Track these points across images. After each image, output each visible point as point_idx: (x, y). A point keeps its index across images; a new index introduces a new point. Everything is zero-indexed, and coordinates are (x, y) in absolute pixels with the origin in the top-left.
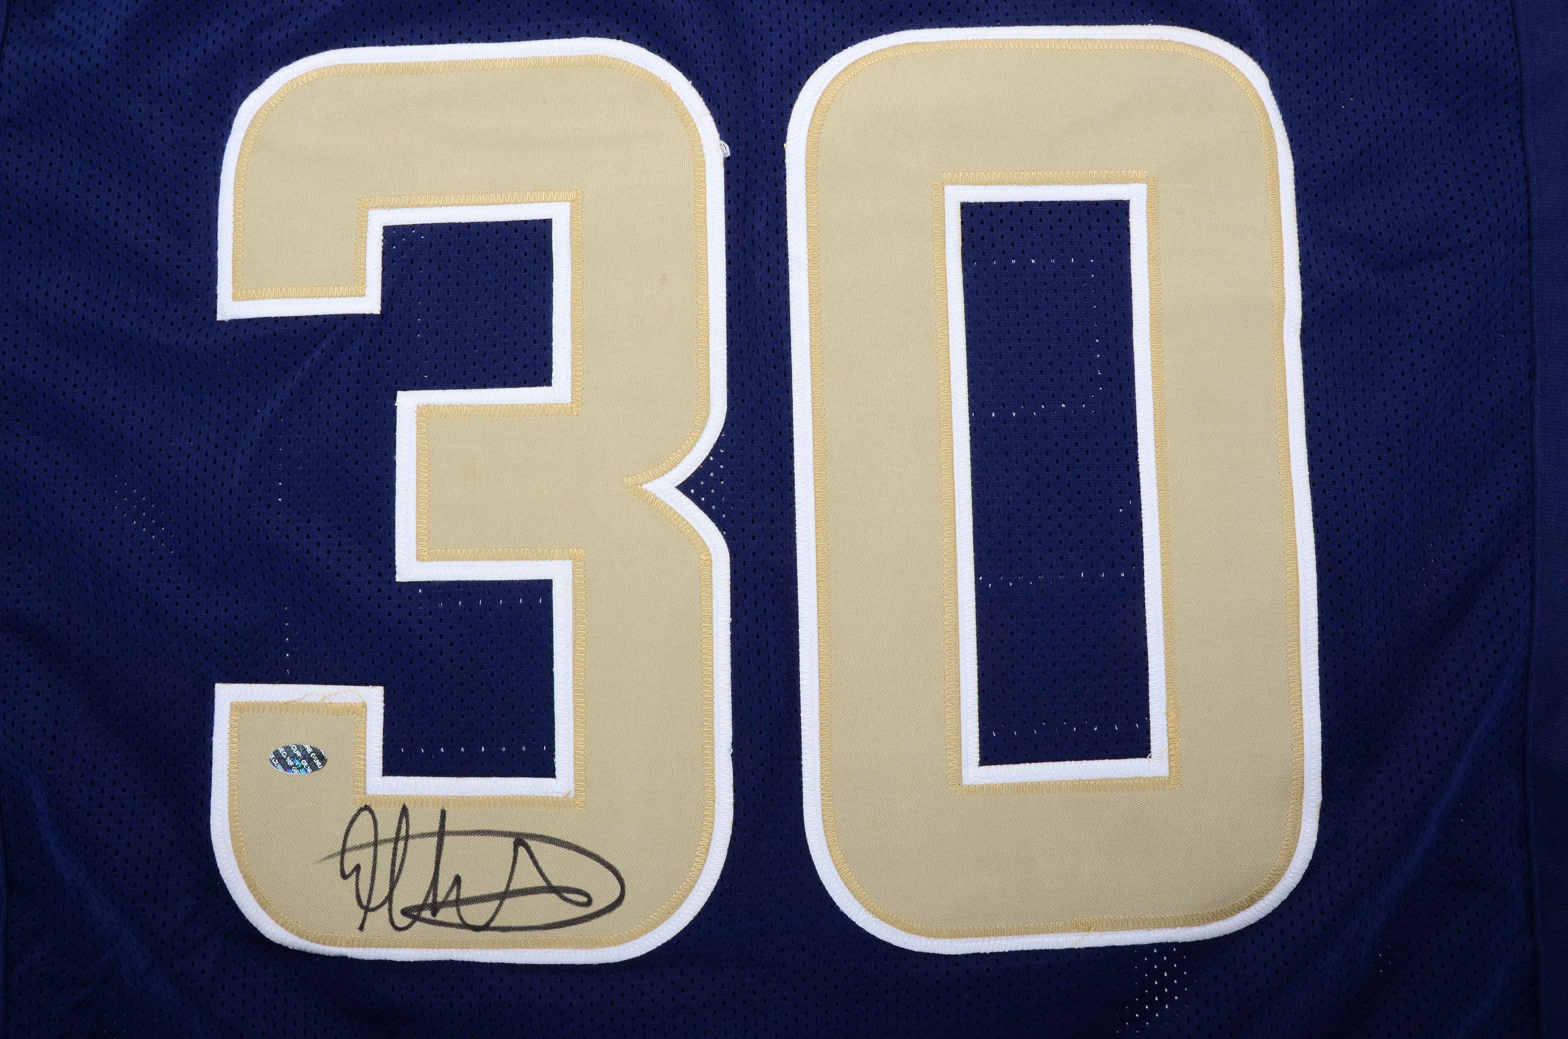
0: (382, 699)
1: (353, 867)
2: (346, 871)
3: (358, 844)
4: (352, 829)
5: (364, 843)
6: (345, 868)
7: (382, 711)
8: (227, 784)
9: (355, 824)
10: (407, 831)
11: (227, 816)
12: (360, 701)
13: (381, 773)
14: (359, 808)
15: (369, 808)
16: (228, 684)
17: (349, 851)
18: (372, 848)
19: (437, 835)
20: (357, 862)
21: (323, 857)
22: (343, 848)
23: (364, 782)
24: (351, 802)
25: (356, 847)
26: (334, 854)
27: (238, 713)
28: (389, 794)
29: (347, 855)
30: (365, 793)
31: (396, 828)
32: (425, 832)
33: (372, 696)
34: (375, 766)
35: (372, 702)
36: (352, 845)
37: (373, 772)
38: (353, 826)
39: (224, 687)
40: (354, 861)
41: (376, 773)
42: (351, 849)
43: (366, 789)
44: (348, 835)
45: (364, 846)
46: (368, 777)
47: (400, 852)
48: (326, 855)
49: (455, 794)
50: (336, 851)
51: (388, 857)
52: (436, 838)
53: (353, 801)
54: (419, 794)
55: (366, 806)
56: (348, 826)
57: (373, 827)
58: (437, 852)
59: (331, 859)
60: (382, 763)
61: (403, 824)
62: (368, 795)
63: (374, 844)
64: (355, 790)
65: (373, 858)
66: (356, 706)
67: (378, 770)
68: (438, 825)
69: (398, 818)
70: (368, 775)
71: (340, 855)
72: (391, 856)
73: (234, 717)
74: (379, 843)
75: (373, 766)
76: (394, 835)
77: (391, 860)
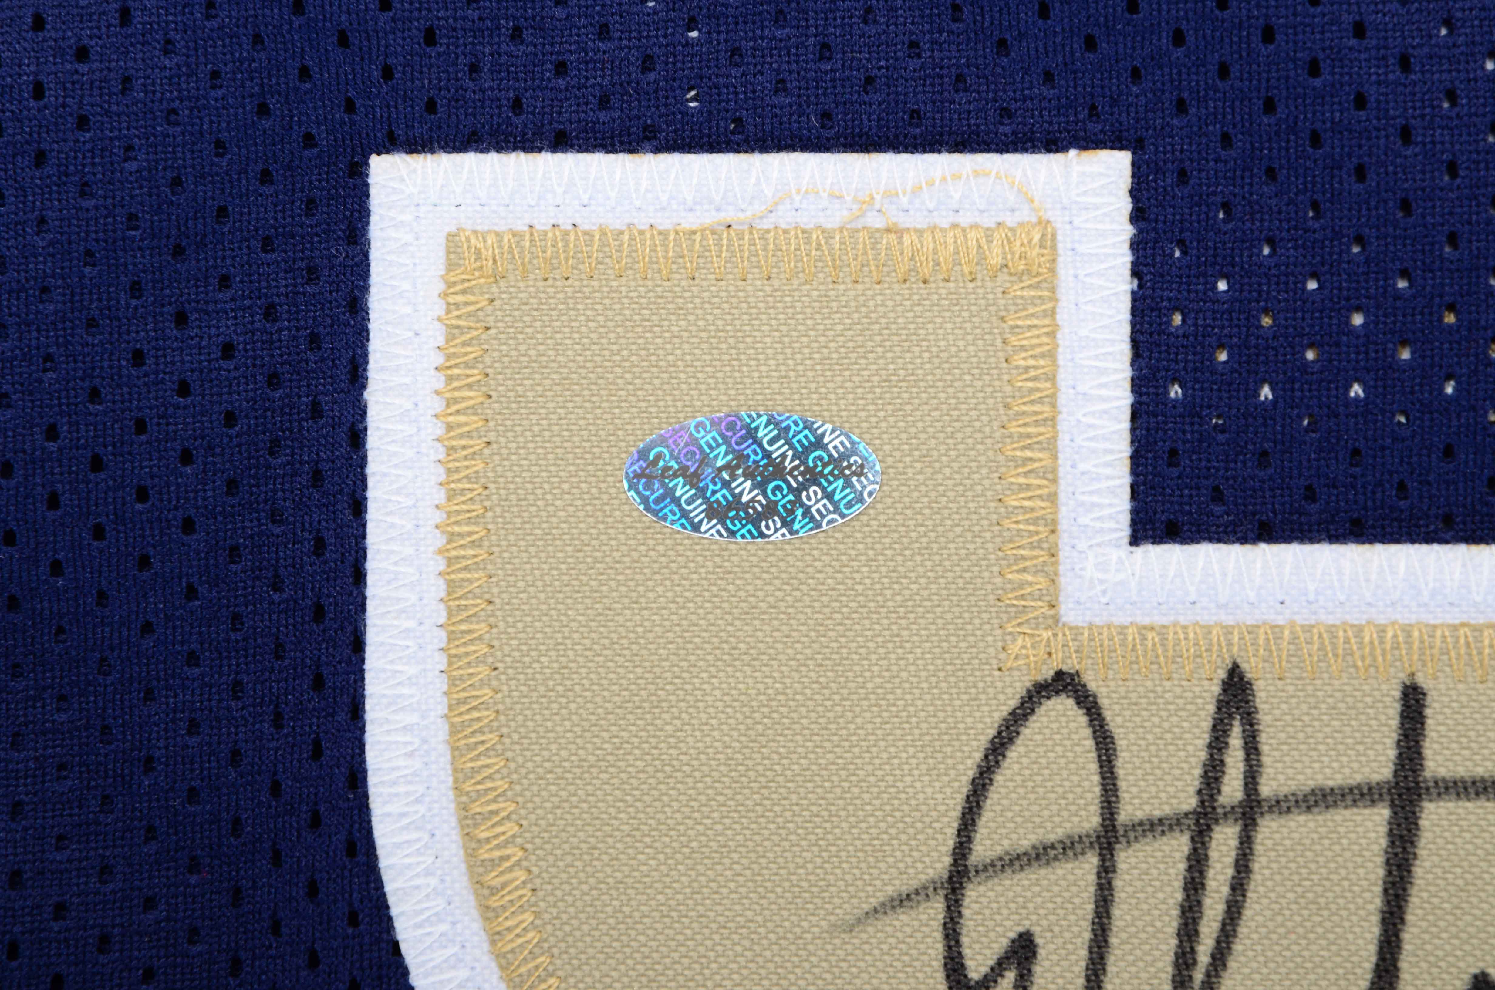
0: (1126, 205)
1: (1000, 945)
2: (969, 963)
3: (1025, 846)
4: (999, 777)
5: (1052, 838)
6: (966, 951)
7: (1126, 257)
8: (438, 589)
9: (1013, 753)
10: (1250, 779)
11: (440, 733)
12: (1025, 215)
13: (1125, 532)
14: (1028, 684)
15: (1074, 686)
16: (429, 156)
17: (983, 876)
18: (1092, 861)
19: (1387, 797)
20: (1021, 929)
21: (866, 907)
22: (955, 862)
23: (1049, 569)
24: (994, 662)
25: (1018, 857)
26: (917, 893)
27: (482, 281)
28: (1165, 621)
29: (973, 894)
30: (1056, 619)
31: (1198, 772)
32: (1331, 783)
33: (1078, 195)
34: (1095, 499)
35: (1077, 221)
36: (999, 850)
37: (1086, 526)
38: (1005, 764)
39: (415, 171)
40: (1008, 923)
41: (1102, 531)
42: (993, 865)
43: (1057, 599)
44: (979, 806)
45: (1052, 853)
46: (1068, 548)
47: (1221, 878)
48: (881, 897)
49: (1463, 625)
50: (923, 878)
51: (1164, 903)
52: (1382, 813)
53: (1003, 656)
54: (1299, 619)
55: (1060, 675)
56: (979, 766)
57: (1094, 767)
58: (1390, 873)
59: (903, 918)
60: (1128, 490)
61: (1230, 752)
62: (1070, 628)
63: (1100, 844)
64: (1008, 605)
65: (1093, 906)
66: (1009, 242)
67: (1110, 517)
68: (1392, 753)
69: (1207, 724)
70: (1064, 541)
71: (942, 892)
72: (1179, 896)
73: (460, 298)
74: (1123, 840)
75: (1086, 498)
76: (1190, 802)
77: (1176, 912)
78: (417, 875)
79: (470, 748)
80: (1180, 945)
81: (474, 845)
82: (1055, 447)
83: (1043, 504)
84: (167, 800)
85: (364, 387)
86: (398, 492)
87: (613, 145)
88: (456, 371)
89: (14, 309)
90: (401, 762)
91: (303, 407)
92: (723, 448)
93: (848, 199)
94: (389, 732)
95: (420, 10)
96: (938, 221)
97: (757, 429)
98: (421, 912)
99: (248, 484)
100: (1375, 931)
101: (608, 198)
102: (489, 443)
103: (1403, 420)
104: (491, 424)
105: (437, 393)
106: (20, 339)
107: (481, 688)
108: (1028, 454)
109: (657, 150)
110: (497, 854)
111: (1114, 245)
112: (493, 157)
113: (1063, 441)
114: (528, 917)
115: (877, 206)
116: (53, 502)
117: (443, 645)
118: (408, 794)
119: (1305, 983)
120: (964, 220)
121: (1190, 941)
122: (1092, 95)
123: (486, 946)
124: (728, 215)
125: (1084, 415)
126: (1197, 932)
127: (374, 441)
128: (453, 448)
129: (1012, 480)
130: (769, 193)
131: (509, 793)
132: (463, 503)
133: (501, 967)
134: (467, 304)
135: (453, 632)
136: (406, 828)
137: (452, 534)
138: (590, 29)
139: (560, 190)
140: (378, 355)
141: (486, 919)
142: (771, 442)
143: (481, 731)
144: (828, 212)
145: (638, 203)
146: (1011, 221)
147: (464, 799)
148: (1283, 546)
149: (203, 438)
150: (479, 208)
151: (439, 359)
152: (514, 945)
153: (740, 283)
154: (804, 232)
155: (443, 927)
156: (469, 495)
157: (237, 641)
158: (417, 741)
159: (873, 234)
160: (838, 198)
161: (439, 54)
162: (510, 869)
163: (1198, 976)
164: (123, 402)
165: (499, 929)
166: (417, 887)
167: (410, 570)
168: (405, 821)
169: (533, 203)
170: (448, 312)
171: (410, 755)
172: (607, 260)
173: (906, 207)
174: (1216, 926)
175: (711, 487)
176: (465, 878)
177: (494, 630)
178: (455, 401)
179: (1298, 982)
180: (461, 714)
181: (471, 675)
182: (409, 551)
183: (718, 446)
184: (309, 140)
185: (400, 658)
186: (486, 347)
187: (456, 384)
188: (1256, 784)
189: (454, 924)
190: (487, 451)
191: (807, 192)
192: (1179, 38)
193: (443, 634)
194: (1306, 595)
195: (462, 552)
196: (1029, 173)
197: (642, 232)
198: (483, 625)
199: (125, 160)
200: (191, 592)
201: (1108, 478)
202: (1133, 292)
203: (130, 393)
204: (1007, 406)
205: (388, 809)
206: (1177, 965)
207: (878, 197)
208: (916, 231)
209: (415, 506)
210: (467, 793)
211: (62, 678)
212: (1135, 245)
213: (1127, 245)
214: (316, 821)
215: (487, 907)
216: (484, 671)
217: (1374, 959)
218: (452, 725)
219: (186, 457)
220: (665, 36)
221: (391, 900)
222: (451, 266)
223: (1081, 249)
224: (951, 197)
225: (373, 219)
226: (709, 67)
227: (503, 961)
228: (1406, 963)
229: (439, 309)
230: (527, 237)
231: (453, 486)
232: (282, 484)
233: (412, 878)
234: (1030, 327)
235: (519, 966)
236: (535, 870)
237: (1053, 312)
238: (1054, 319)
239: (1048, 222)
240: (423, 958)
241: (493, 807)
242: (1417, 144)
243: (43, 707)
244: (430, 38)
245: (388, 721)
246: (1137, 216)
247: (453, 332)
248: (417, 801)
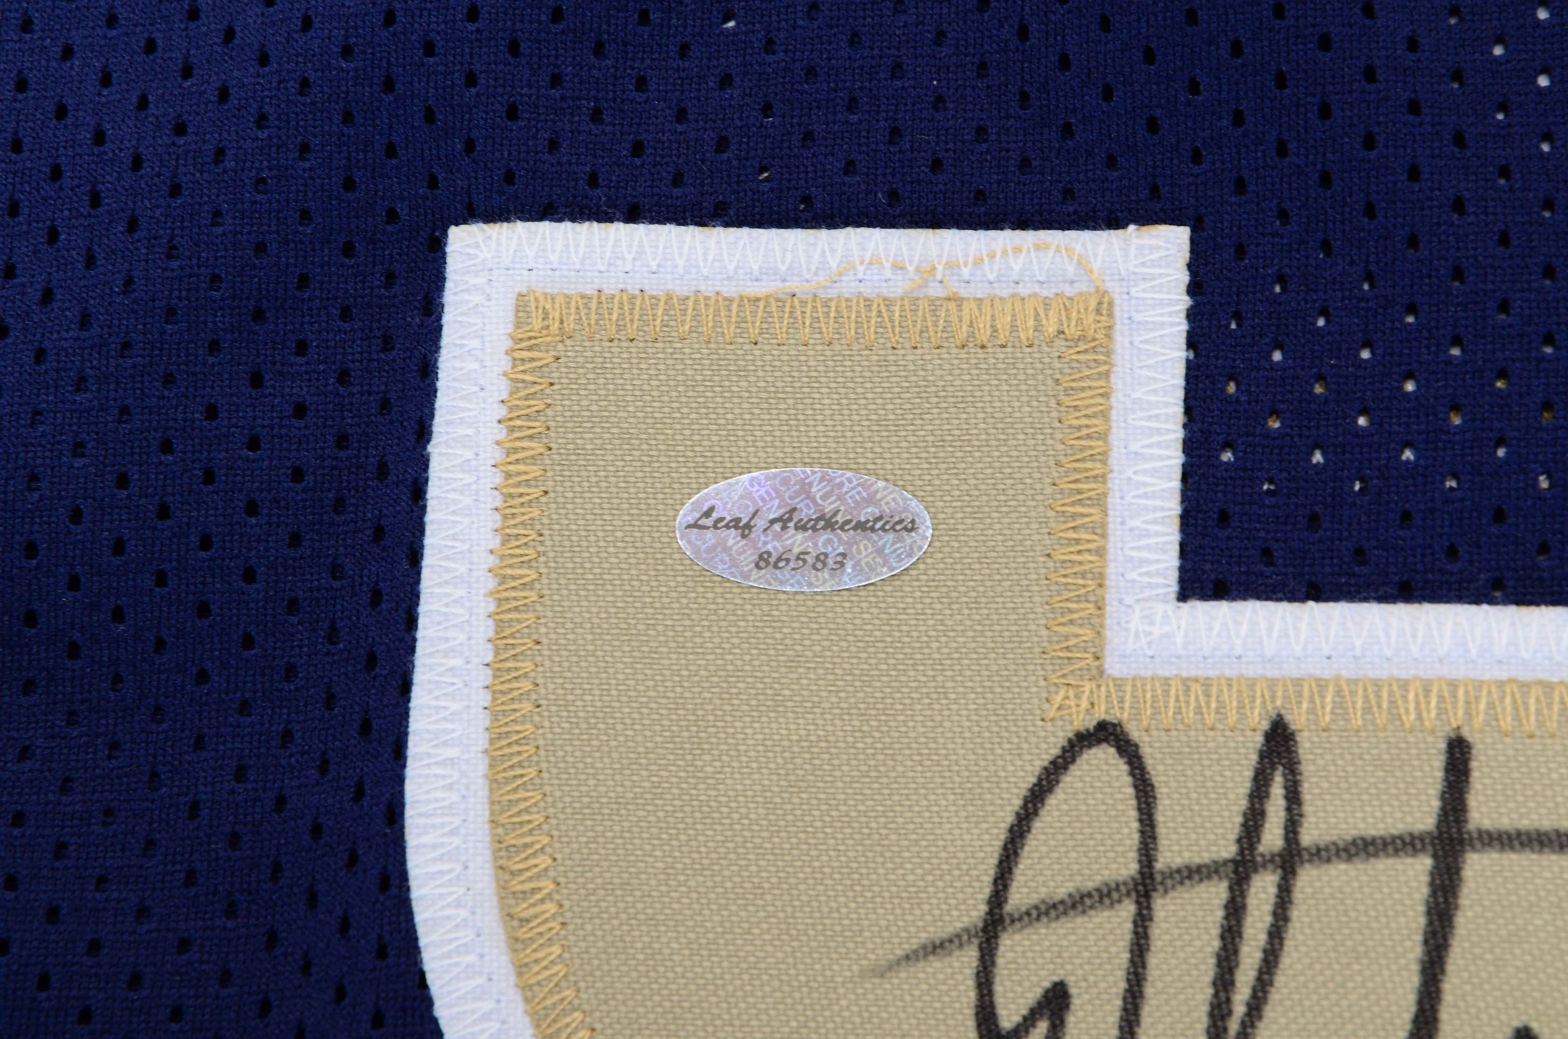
0: (1184, 277)
1: (1033, 995)
2: (1001, 1012)
3: (1062, 893)
4: (1037, 825)
5: (1090, 885)
6: (999, 1000)
7: (1182, 327)
8: (487, 629)
9: (1053, 801)
10: (1292, 827)
11: (481, 766)
12: (1083, 287)
13: (1170, 582)
14: (1071, 735)
15: (1116, 736)
16: (505, 224)
17: (1018, 925)
18: (1128, 909)
19: (1429, 848)
20: (1056, 979)
21: (899, 952)
22: (991, 913)
23: (1095, 620)
24: (1038, 712)
25: (1054, 906)
26: (951, 941)
27: (549, 339)
28: (1210, 673)
29: (1008, 942)
30: (1101, 672)
31: (1239, 819)
32: (1373, 832)
33: (1136, 266)
34: (1145, 555)
35: (1133, 291)
36: (1034, 899)
37: (1133, 581)
38: (1043, 812)
39: (490, 237)
40: (1043, 973)
41: (1150, 586)
42: (1028, 914)
43: (1102, 650)
44: (1016, 854)
45: (1088, 902)
46: (1115, 603)
47: (1260, 925)
48: (915, 943)
49: (1511, 681)
50: (959, 925)
51: (1201, 951)
52: (1424, 863)
53: (1046, 706)
54: (1345, 673)
55: (1102, 726)
56: (1017, 814)
57: (1134, 814)
58: (1430, 923)
59: (935, 964)
60: (1177, 548)
61: (1271, 802)
62: (1114, 680)
63: (1137, 891)
64: (1053, 658)
65: (1128, 955)
66: (1066, 309)
67: (1158, 573)
68: (1436, 804)
69: (1249, 774)
70: (1111, 597)
71: (976, 941)
72: (1216, 944)
73: (526, 354)
74: (1160, 888)
75: (1135, 554)
76: (1228, 850)
77: (1213, 961)
78: (449, 906)
79: (507, 781)
80: (1216, 995)
81: (507, 877)
82: (1105, 504)
83: (1092, 558)
84: (209, 844)
85: (428, 441)
86: (454, 538)
87: (685, 219)
88: (518, 423)
89: (95, 363)
90: (439, 794)
91: (370, 468)
92: (777, 502)
93: (911, 269)
94: (428, 766)
95: (504, 86)
96: (998, 292)
97: (810, 484)
98: (450, 941)
99: (311, 539)
100: (1415, 980)
101: (676, 266)
102: (546, 492)
103: (1454, 484)
104: (549, 474)
105: (498, 443)
106: (99, 391)
107: (523, 723)
108: (1079, 509)
109: (727, 225)
110: (528, 886)
111: (1170, 314)
112: (567, 226)
113: (1113, 500)
114: (556, 950)
115: (939, 277)
116: (119, 547)
117: (488, 682)
118: (443, 825)
119: (1342, 1033)
120: (1023, 290)
121: (1226, 990)
122: (1154, 176)
123: (513, 979)
124: (794, 285)
125: (1135, 473)
126: (1232, 983)
127: (434, 491)
128: (511, 496)
129: (1062, 534)
130: (834, 265)
131: (545, 827)
132: (517, 547)
133: (527, 1000)
134: (532, 360)
135: (499, 669)
136: (441, 858)
137: (504, 577)
138: (668, 111)
139: (629, 257)
140: (444, 411)
141: (515, 951)
142: (824, 497)
143: (520, 764)
144: (891, 284)
145: (705, 272)
146: (1069, 291)
147: (500, 831)
148: (1331, 604)
149: (269, 491)
150: (550, 273)
151: (502, 412)
152: (540, 977)
153: (801, 348)
154: (866, 300)
155: (471, 958)
156: (524, 540)
157: (290, 691)
158: (456, 775)
159: (933, 302)
160: (901, 268)
161: (520, 129)
162: (542, 901)
163: (1234, 1026)
164: (193, 453)
165: (526, 960)
166: (449, 918)
167: (461, 611)
168: (440, 851)
169: (602, 269)
170: (514, 366)
171: (450, 787)
172: (672, 323)
173: (967, 278)
174: (1252, 974)
175: (763, 538)
176: (496, 911)
177: (540, 669)
178: (515, 450)
179: (1336, 1032)
180: (501, 748)
181: (515, 710)
182: (461, 592)
183: (772, 499)
184: (392, 215)
185: (445, 694)
186: (549, 401)
187: (517, 434)
188: (1296, 833)
189: (482, 956)
190: (543, 500)
191: (870, 264)
192: (1238, 119)
193: (489, 672)
194: (1353, 649)
195: (513, 594)
196: (1089, 247)
197: (707, 298)
198: (529, 664)
199: (213, 225)
200: (248, 642)
201: (1157, 534)
202: (1188, 361)
203: (200, 444)
204: (1058, 464)
205: (425, 839)
206: (1211, 1015)
207: (940, 268)
208: (975, 299)
209: (469, 551)
210: (503, 825)
211: (115, 725)
212: (1192, 315)
213: (1183, 315)
214: (353, 859)
215: (516, 940)
216: (527, 706)
217: (1413, 1009)
218: (493, 758)
219: (252, 509)
220: (741, 119)
221: (421, 931)
222: (518, 325)
223: (1138, 317)
224: (1012, 269)
225: (449, 285)
226: (781, 148)
227: (529, 994)
228: (1445, 1014)
229: (505, 364)
230: (595, 301)
231: (508, 531)
232: (344, 540)
233: (443, 908)
234: (1083, 389)
235: (544, 998)
236: (566, 903)
237: (1107, 375)
238: (1108, 382)
239: (1105, 292)
240: (450, 988)
241: (528, 840)
242: (1469, 215)
243: (95, 753)
244: (512, 113)
245: (428, 755)
246: (1193, 289)
247: (516, 384)
248: (452, 833)
